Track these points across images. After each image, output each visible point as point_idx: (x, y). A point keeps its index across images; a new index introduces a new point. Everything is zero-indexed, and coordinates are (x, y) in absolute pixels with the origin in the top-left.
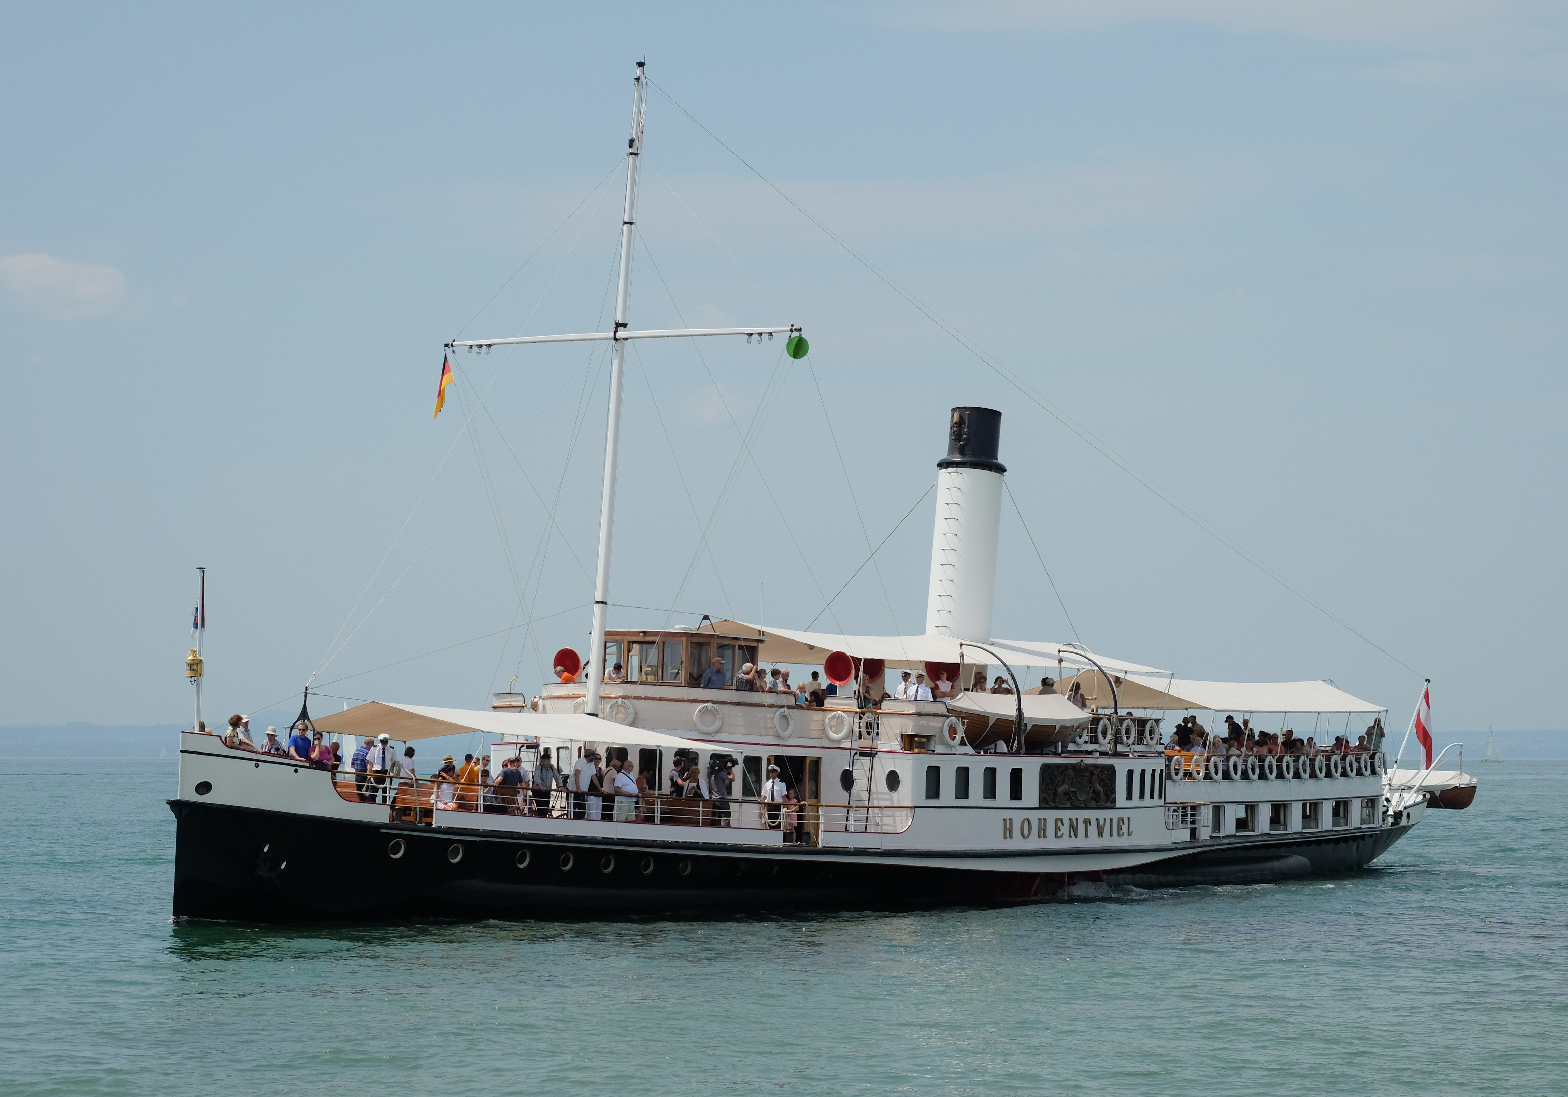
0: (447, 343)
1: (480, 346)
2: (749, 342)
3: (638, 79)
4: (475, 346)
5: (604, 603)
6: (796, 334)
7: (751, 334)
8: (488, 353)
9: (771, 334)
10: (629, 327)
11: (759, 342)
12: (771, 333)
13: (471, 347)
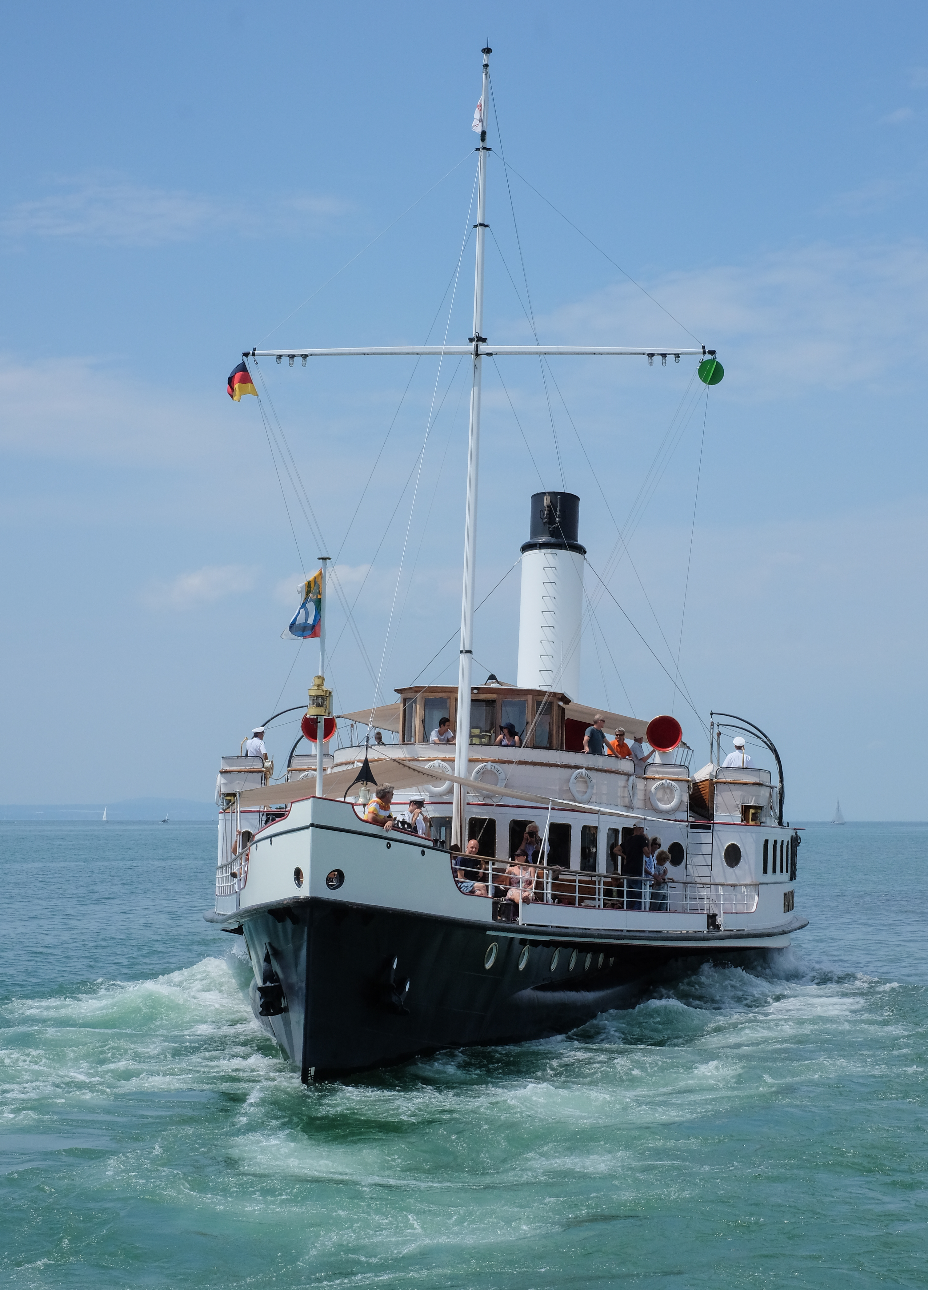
0: (246, 351)
1: (292, 357)
2: (651, 364)
3: (486, 66)
4: (285, 356)
5: (469, 652)
6: (708, 357)
7: (651, 355)
8: (304, 365)
9: (677, 356)
10: (488, 341)
11: (664, 364)
12: (678, 354)
13: (280, 357)
